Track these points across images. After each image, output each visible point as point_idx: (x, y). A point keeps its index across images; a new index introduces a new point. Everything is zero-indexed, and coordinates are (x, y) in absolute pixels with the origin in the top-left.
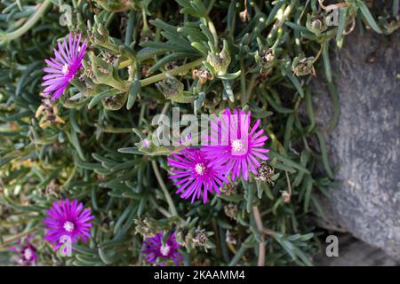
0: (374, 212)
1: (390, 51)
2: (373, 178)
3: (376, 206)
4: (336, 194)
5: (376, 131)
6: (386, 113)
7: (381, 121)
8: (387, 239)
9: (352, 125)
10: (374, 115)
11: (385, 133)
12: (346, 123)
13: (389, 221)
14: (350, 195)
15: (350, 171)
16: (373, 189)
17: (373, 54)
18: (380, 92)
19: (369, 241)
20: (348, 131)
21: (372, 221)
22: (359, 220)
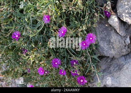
0: (107, 49)
1: (103, 21)
2: (105, 43)
3: (107, 48)
4: (99, 48)
5: (104, 35)
6: (105, 32)
7: (104, 33)
8: (110, 54)
9: (100, 35)
10: (103, 33)
11: (106, 35)
12: (98, 35)
13: (109, 50)
14: (102, 47)
15: (101, 43)
16: (106, 45)
17: (101, 22)
18: (103, 28)
19: (107, 55)
20: (99, 36)
21: (106, 51)
22: (104, 52)
